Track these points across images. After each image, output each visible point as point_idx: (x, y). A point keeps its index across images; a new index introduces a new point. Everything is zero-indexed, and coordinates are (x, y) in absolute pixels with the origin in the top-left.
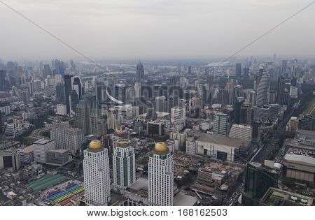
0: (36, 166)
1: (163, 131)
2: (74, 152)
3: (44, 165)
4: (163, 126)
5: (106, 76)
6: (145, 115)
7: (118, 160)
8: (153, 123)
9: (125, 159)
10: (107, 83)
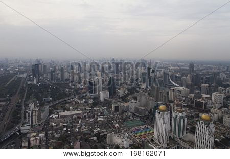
0: (129, 114)
1: (206, 106)
2: (149, 110)
3: (133, 114)
4: (206, 103)
5: (169, 69)
6: (193, 95)
7: (175, 119)
8: (199, 100)
9: (180, 120)
10: (170, 73)
